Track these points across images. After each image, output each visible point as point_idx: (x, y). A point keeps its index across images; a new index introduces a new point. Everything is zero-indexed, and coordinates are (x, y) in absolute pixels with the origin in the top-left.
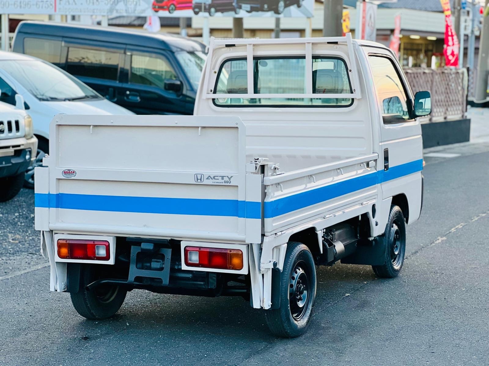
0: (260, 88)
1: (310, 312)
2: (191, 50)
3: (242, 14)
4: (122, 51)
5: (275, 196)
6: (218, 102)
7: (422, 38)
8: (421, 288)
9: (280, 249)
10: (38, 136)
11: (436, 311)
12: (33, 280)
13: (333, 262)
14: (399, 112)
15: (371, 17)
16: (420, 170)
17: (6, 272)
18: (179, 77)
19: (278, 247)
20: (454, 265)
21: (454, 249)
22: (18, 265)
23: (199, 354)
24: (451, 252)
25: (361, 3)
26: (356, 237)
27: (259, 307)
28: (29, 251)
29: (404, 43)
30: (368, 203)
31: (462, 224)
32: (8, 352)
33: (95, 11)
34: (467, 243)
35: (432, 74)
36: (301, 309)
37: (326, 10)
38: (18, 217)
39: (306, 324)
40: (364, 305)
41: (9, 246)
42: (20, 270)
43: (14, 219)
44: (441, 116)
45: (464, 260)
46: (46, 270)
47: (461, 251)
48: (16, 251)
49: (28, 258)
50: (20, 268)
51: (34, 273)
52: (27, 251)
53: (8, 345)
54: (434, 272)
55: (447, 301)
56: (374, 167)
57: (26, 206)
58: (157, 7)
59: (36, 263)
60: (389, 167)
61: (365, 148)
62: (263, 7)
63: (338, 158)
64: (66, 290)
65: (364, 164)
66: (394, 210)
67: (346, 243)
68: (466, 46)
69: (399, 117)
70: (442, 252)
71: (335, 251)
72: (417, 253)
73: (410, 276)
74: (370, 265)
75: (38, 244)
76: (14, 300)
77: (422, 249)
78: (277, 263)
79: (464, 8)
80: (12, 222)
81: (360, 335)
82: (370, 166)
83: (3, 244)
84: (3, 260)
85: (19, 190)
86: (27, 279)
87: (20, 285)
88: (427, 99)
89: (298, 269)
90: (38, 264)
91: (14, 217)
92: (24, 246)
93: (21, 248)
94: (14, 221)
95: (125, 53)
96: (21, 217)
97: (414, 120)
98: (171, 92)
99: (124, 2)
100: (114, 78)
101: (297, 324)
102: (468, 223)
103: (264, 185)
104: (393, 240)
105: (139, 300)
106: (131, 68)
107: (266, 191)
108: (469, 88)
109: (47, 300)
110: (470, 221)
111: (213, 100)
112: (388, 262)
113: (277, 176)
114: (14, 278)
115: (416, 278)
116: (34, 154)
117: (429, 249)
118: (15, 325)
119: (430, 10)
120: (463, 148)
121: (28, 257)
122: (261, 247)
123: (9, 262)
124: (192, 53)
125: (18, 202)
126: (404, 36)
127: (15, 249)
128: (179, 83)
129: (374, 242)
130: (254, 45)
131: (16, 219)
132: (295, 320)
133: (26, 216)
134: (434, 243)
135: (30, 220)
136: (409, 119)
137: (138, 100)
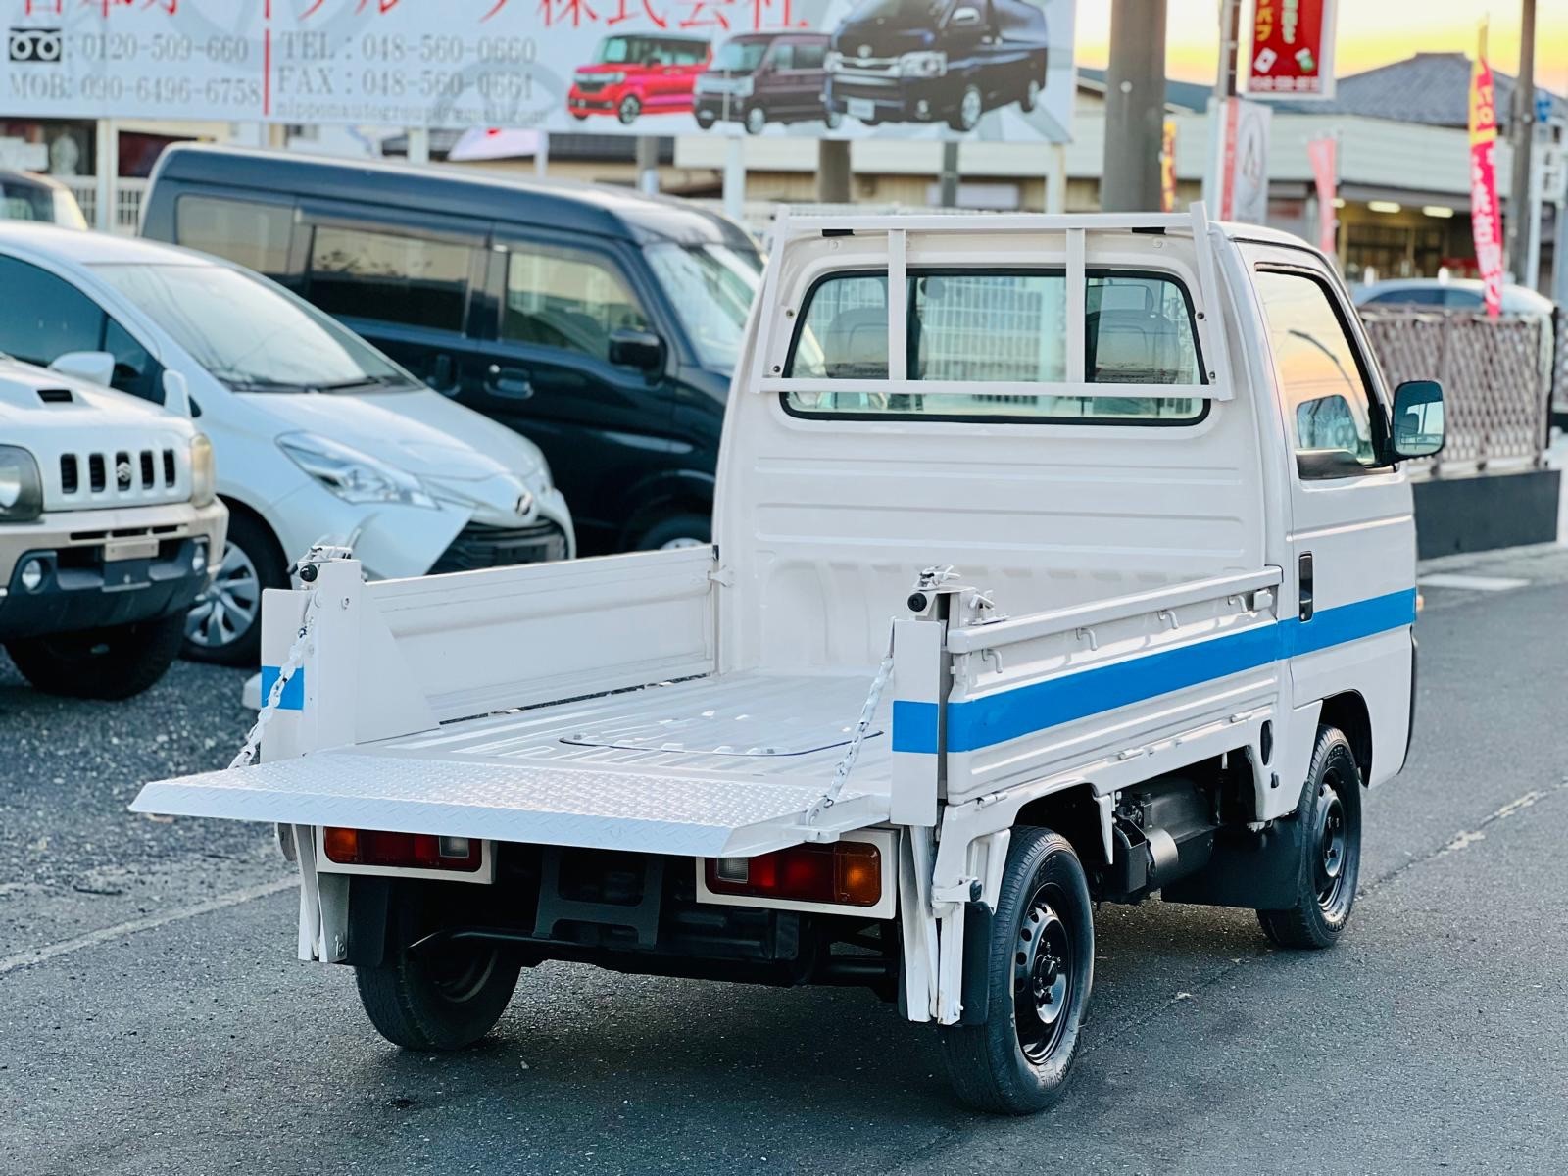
0: (926, 363)
1: (1073, 1039)
2: (692, 239)
3: (848, 128)
4: (481, 241)
5: (977, 686)
6: (798, 403)
7: (1406, 211)
8: (1408, 982)
9: (991, 846)
10: (228, 501)
11: (1455, 1048)
12: (227, 934)
13: (1143, 893)
14: (1345, 445)
15: (1251, 146)
16: (1405, 624)
17: (143, 911)
18: (653, 325)
19: (985, 840)
20: (1507, 914)
21: (1508, 868)
22: (177, 891)
23: (743, 1155)
24: (1499, 876)
25: (1222, 100)
26: (1212, 820)
27: (926, 1019)
28: (206, 848)
29: (1351, 227)
30: (1250, 717)
31: (1532, 794)
32: (176, 1139)
33: (391, 113)
34: (1547, 851)
35: (1441, 325)
36: (1048, 1031)
37: (1112, 117)
38: (166, 746)
39: (1063, 1076)
40: (1232, 1025)
41: (145, 832)
42: (186, 905)
43: (155, 752)
44: (1468, 458)
45: (1539, 903)
46: (264, 907)
47: (1529, 873)
48: (169, 847)
49: (204, 870)
50: (185, 898)
51: (227, 915)
52: (203, 849)
53: (172, 1118)
54: (1448, 936)
55: (1488, 1021)
56: (1270, 608)
57: (187, 713)
58: (582, 103)
59: (230, 884)
60: (1315, 611)
61: (1242, 551)
62: (916, 108)
63: (1159, 581)
64: (345, 957)
65: (1240, 601)
66: (1328, 743)
67: (1181, 835)
68: (1547, 237)
69: (1349, 459)
70: (1471, 876)
71: (1149, 858)
72: (1394, 877)
73: (1373, 945)
74: (1253, 908)
75: (231, 829)
76: (177, 989)
77: (1410, 866)
78: (980, 886)
79: (1544, 118)
80: (151, 761)
81: (1224, 1113)
82: (1257, 605)
83: (129, 825)
84: (129, 872)
85: (167, 666)
86: (208, 929)
87: (190, 949)
88: (1430, 405)
89: (1040, 907)
90: (237, 889)
91: (154, 748)
92: (190, 835)
93: (182, 839)
94: (155, 759)
95: (488, 246)
96: (176, 746)
97: (1390, 467)
98: (628, 368)
99: (481, 88)
100: (452, 324)
101: (1036, 1073)
102: (1551, 792)
103: (947, 652)
104: (1321, 832)
105: (554, 997)
106: (507, 290)
107: (953, 670)
108: (1558, 374)
109: (276, 992)
110: (1558, 786)
111: (783, 396)
112: (1306, 900)
113: (988, 626)
114: (169, 925)
115: (1393, 951)
116: (216, 553)
117: (1430, 867)
118: (189, 1062)
119: (1435, 120)
120: (1535, 562)
121: (205, 866)
122: (935, 839)
123: (148, 878)
124: (695, 249)
125: (164, 699)
126: (1349, 204)
127: (165, 843)
128: (653, 341)
129: (1264, 837)
130: (909, 233)
131: (162, 754)
132: (1031, 1061)
133: (190, 743)
134: (1446, 849)
135: (203, 757)
136: (1375, 466)
137: (525, 393)
